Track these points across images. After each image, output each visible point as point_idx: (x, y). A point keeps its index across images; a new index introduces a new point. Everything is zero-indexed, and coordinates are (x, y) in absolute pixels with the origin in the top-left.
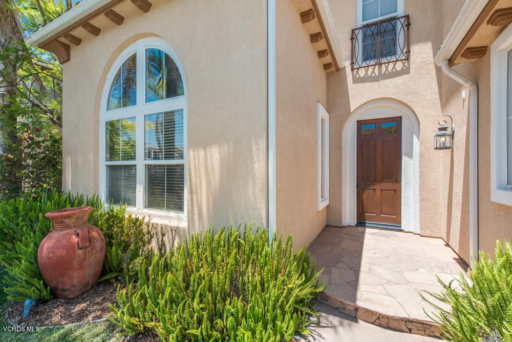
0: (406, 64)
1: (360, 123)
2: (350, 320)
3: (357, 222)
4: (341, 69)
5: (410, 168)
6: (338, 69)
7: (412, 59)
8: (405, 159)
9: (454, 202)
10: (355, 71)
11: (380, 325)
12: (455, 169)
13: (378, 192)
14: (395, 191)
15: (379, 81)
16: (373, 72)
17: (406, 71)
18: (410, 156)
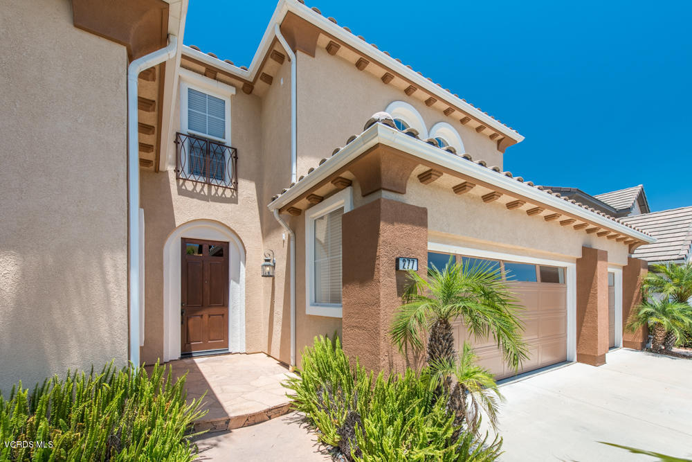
0: (235, 194)
1: (185, 241)
2: (225, 434)
3: (182, 355)
4: (162, 172)
5: (237, 293)
6: (157, 170)
7: (240, 190)
8: (232, 284)
9: (275, 319)
10: (181, 181)
11: (249, 425)
12: (276, 293)
13: (206, 317)
14: (223, 315)
15: (208, 201)
16: (202, 190)
17: (234, 200)
18: (238, 281)
